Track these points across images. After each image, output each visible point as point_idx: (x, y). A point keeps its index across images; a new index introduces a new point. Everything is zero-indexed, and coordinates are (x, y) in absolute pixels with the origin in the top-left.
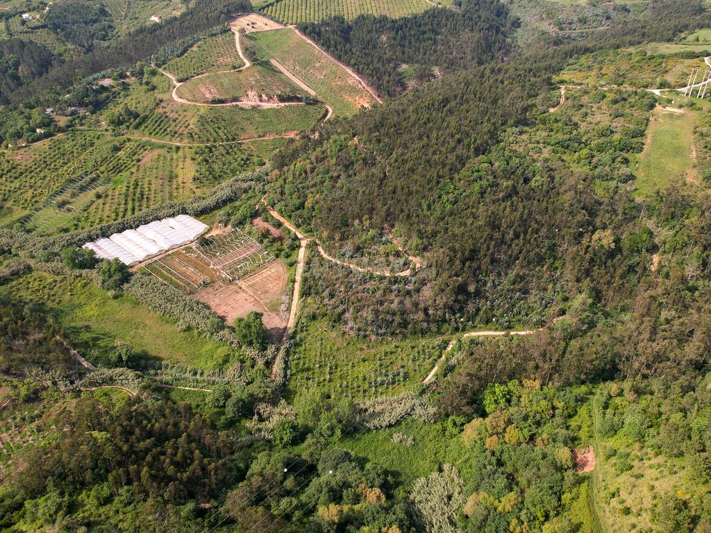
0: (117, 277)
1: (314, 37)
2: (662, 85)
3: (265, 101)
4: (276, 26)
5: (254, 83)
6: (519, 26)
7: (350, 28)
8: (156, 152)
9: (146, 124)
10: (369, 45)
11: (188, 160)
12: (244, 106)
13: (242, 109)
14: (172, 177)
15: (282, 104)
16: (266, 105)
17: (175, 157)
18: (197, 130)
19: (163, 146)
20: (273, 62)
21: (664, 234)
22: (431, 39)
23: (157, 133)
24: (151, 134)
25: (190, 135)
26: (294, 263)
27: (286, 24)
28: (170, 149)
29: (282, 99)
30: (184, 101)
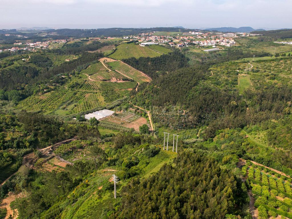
0: (96, 122)
1: (128, 63)
2: (239, 69)
3: (118, 80)
4: (114, 61)
5: (114, 75)
6: (189, 60)
7: (138, 61)
8: (89, 94)
9: (83, 87)
10: (145, 66)
11: (101, 96)
13: (112, 82)
14: (98, 100)
15: (124, 81)
16: (119, 82)
17: (96, 95)
18: (101, 88)
19: (91, 92)
20: (116, 70)
21: (249, 102)
22: (164, 64)
23: (88, 89)
24: (86, 89)
25: (99, 89)
26: (147, 117)
27: (117, 60)
28: (94, 93)
29: (123, 80)
30: (94, 80)
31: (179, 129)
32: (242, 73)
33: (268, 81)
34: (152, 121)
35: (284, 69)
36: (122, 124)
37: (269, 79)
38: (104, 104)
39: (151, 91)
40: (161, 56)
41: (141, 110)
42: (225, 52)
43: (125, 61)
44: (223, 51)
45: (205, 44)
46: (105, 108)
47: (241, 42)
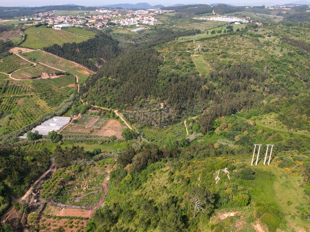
1: (53, 52)
2: (188, 50)
3: (51, 76)
4: (32, 50)
5: (43, 70)
6: (119, 43)
7: (63, 49)
8: (23, 99)
9: (8, 90)
10: (74, 53)
11: (40, 100)
12: (44, 78)
13: (45, 80)
14: (38, 106)
15: (59, 76)
16: (53, 77)
17: (33, 99)
18: (34, 89)
19: (24, 97)
20: (40, 63)
22: (95, 49)
23: (17, 93)
24: (14, 93)
25: (33, 91)
26: (118, 118)
27: (36, 49)
28: (28, 97)
29: (57, 74)
30: (20, 80)
31: (165, 127)
32: (193, 53)
33: (221, 60)
34: (127, 122)
35: (229, 45)
36: (91, 132)
37: (221, 58)
38: (49, 110)
39: (108, 85)
40: (89, 40)
41: (104, 110)
42: (153, 31)
43: (47, 50)
44: (150, 30)
45: (127, 24)
46: (55, 115)
47: (162, 20)
